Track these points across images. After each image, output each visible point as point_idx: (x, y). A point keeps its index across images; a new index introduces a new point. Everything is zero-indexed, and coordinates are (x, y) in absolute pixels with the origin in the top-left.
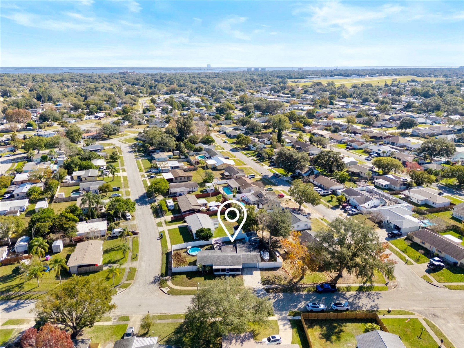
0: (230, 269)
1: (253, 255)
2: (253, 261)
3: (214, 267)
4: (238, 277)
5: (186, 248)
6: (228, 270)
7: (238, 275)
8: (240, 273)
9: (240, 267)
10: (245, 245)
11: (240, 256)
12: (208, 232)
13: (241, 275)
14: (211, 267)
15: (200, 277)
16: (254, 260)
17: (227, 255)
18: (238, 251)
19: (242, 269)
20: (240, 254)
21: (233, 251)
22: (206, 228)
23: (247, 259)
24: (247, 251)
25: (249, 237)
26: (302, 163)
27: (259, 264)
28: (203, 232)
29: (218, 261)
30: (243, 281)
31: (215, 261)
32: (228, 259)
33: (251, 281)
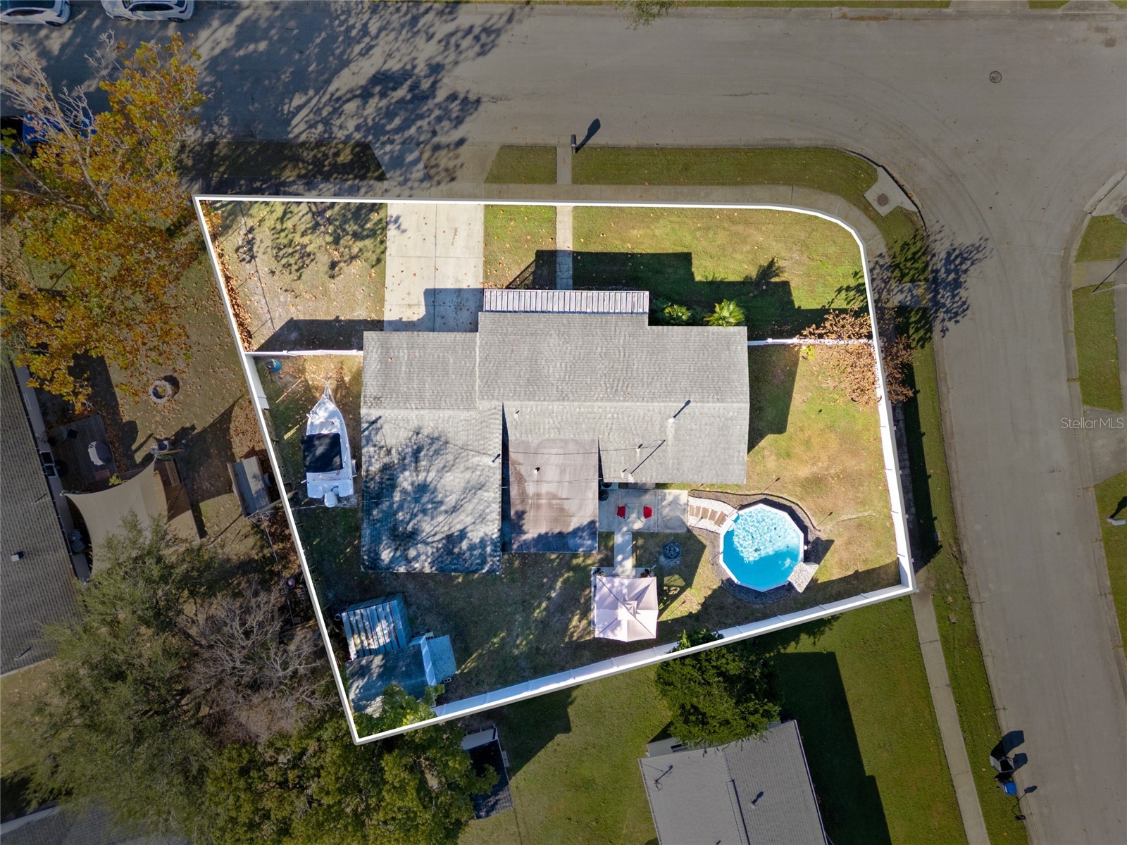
17: (563, 396)
29: (622, 354)
30: (483, 245)
31: (640, 354)
32: (563, 365)
33: (440, 236)
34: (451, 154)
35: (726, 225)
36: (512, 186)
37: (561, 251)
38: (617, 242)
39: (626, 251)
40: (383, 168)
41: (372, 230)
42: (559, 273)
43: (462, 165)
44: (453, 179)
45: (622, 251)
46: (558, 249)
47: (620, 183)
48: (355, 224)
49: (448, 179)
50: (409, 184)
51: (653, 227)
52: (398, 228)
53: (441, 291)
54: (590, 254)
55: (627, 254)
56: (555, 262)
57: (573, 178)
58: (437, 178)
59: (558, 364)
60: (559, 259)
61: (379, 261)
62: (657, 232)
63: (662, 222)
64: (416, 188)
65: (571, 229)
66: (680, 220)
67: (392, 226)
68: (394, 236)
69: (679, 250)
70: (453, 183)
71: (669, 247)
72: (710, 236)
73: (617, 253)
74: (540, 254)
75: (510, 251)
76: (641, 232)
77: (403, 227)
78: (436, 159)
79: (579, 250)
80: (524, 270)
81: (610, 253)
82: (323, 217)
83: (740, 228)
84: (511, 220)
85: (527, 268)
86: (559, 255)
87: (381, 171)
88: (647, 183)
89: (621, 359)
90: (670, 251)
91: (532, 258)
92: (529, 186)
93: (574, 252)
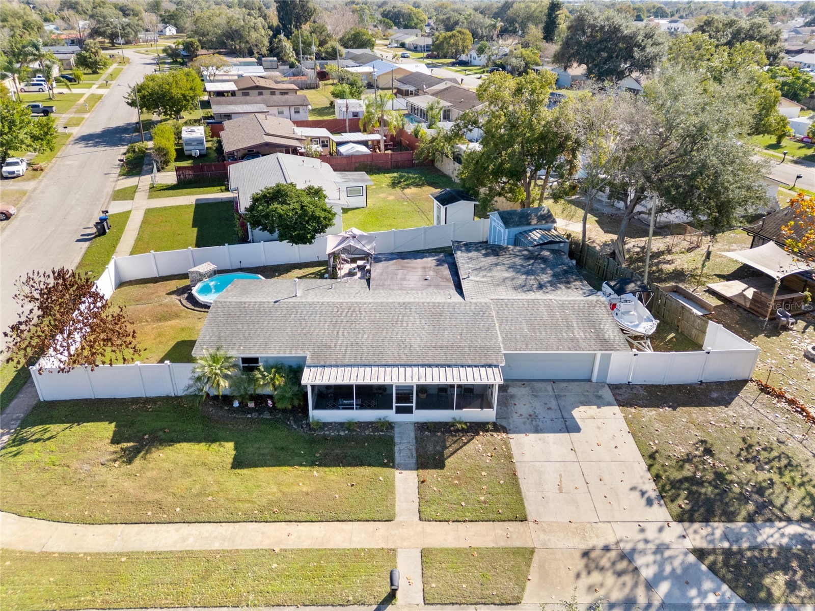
0: (422, 389)
1: (563, 306)
2: (574, 344)
3: (309, 378)
4: (479, 443)
5: (185, 276)
6: (404, 395)
7: (477, 428)
8: (488, 415)
9: (493, 378)
10: (503, 259)
11: (481, 312)
12: (306, 200)
13: (497, 428)
14: (294, 371)
15: (211, 438)
16: (579, 334)
17: (405, 305)
18: (465, 285)
19: (502, 388)
20: (482, 300)
21: (438, 286)
22: (301, 186)
23: (532, 327)
24: (523, 287)
25: (516, 230)
26: (648, 50)
27: (606, 360)
28: (284, 203)
29: (340, 333)
30: (519, 474)
31: (321, 334)
32: (405, 325)
33: (580, 483)
34: (602, 592)
35: (170, 499)
36: (491, 545)
37: (411, 469)
38: (333, 477)
39: (321, 468)
40: (704, 568)
41: (679, 488)
42: (413, 448)
43: (578, 576)
44: (586, 554)
45: (327, 469)
46: (414, 473)
47: (318, 550)
48: (705, 494)
49: (593, 555)
50: (652, 546)
51: (280, 495)
52: (643, 493)
53: (560, 431)
54: (369, 465)
55: (319, 466)
56: (418, 457)
57: (395, 556)
58: (613, 554)
59: (410, 325)
60: (414, 461)
61: (652, 456)
62: (274, 489)
63: (264, 501)
64: (639, 541)
65: (397, 493)
66: (237, 504)
67: (653, 494)
68: (644, 483)
69: (245, 472)
70: (584, 546)
71: (262, 473)
72: (198, 486)
73: (335, 466)
74: (440, 464)
75: (481, 468)
76: (296, 489)
77: (637, 494)
78: (624, 584)
79: (387, 471)
80: (458, 450)
81: (344, 466)
82: (756, 502)
83: (151, 496)
84: (485, 502)
85: (455, 452)
86: (413, 466)
87: (707, 562)
88: (277, 550)
89: (342, 329)
90: (260, 469)
91: (449, 462)
92: (465, 545)
93: (393, 467)
